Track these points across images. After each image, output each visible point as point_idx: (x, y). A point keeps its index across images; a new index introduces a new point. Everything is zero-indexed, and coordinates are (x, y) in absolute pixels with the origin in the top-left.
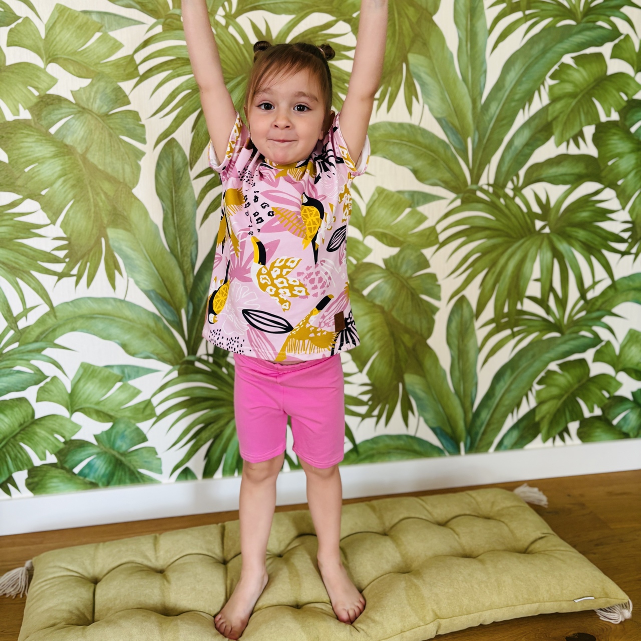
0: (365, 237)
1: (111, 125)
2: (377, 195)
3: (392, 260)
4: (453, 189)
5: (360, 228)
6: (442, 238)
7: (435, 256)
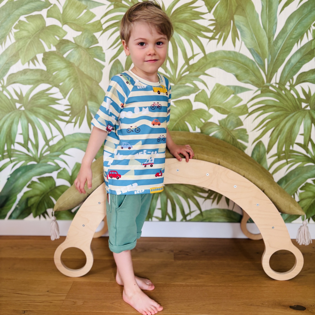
0: (209, 109)
1: (90, 53)
2: (216, 87)
3: (223, 121)
4: (257, 85)
5: (207, 104)
6: (250, 110)
7: (246, 120)
